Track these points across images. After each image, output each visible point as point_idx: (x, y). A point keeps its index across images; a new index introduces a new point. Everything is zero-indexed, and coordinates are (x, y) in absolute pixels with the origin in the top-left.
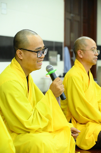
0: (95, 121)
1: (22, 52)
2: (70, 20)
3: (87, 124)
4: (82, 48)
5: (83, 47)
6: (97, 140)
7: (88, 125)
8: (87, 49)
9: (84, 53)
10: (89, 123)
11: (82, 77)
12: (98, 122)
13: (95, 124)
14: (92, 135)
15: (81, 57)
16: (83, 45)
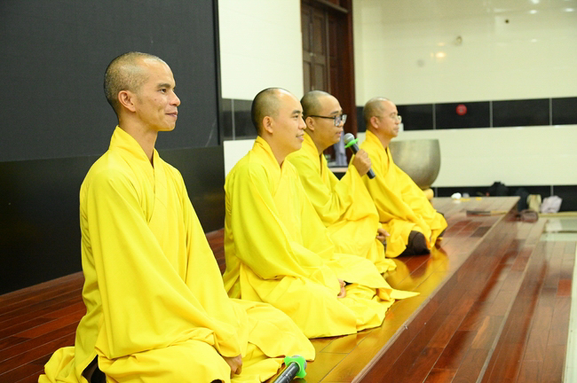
0: (401, 218)
1: (313, 120)
2: (310, 64)
3: (390, 223)
4: (377, 114)
5: (379, 112)
6: (407, 243)
7: (393, 224)
8: (385, 115)
9: (380, 121)
10: (394, 220)
11: (380, 156)
12: (405, 218)
13: (401, 222)
14: (400, 237)
15: (376, 126)
16: (379, 109)
